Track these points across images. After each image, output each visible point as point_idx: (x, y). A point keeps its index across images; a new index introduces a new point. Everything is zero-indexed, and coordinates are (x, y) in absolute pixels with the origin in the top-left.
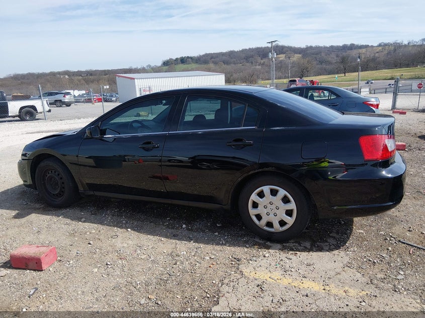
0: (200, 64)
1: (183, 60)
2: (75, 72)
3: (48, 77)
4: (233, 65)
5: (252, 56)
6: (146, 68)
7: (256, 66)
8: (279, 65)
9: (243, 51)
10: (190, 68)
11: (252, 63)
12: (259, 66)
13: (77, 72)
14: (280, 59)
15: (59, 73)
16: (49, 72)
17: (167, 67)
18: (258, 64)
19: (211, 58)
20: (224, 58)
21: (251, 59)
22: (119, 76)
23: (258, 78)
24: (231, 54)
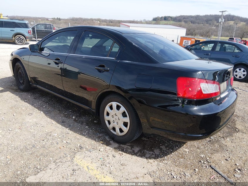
0: (177, 21)
1: (166, 19)
2: (103, 20)
3: (89, 21)
4: (197, 24)
5: (211, 20)
6: (143, 21)
7: (212, 26)
8: (229, 28)
9: (206, 16)
10: (169, 24)
11: (210, 24)
12: (215, 26)
13: (104, 20)
14: (230, 24)
15: (95, 20)
16: (90, 18)
17: (155, 22)
18: (214, 25)
19: (184, 19)
20: (192, 19)
21: (210, 22)
22: (122, 24)
23: (212, 34)
24: (197, 17)
